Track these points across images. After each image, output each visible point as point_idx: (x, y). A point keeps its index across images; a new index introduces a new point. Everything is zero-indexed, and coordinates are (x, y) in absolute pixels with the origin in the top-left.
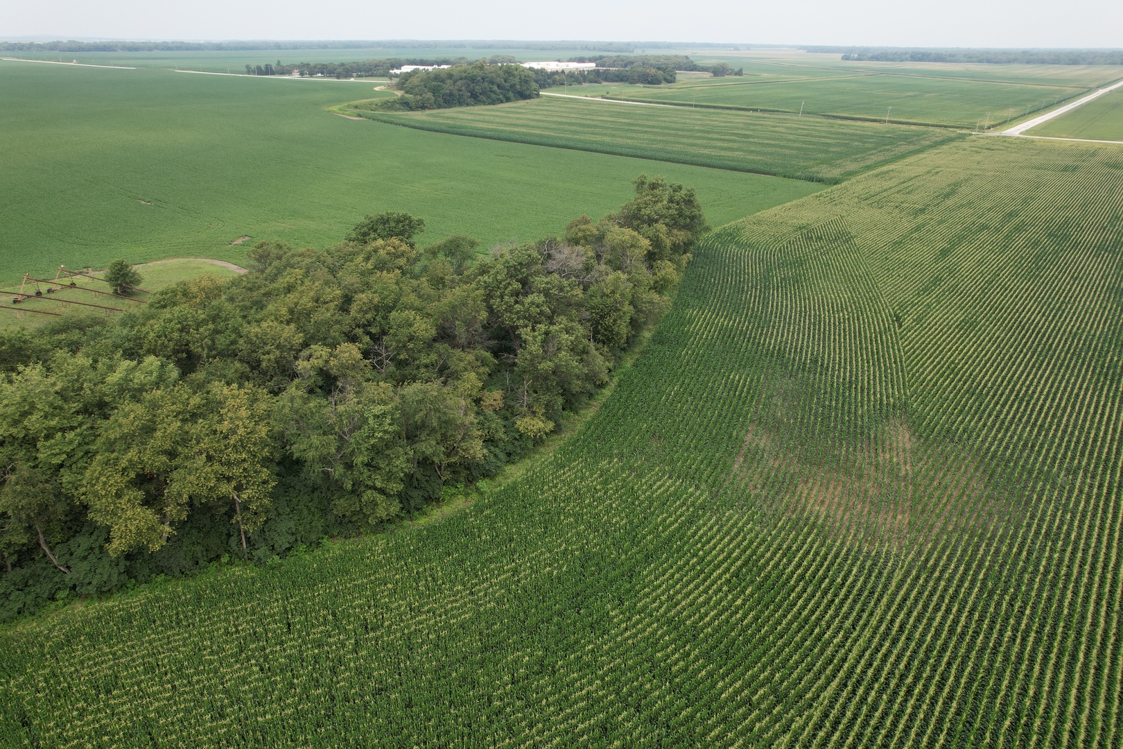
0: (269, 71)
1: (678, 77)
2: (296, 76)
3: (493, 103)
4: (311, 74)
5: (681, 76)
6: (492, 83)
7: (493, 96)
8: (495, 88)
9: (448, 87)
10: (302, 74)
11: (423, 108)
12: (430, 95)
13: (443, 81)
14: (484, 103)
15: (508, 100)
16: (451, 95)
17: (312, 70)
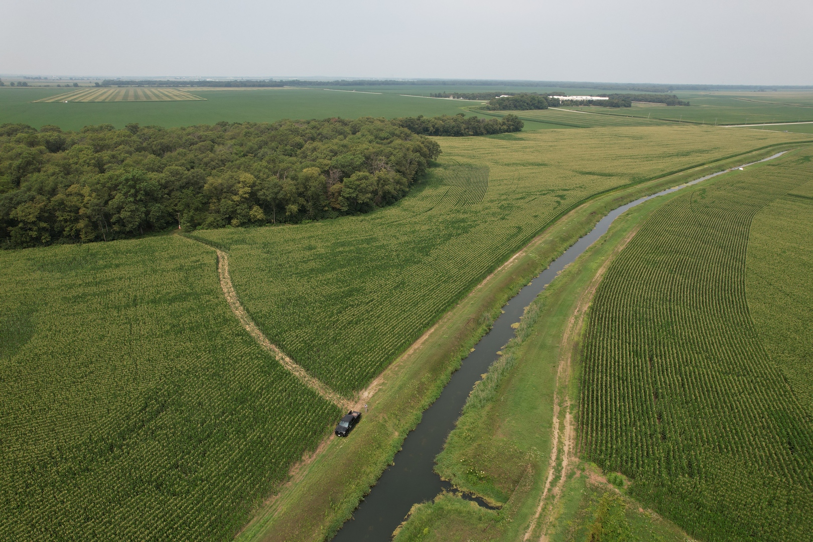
0: (440, 96)
1: (632, 105)
2: (451, 98)
3: (523, 110)
4: (458, 98)
5: (633, 104)
6: (525, 102)
7: (524, 107)
8: (526, 104)
9: (506, 103)
10: (454, 98)
11: (494, 110)
12: (498, 105)
13: (504, 101)
14: (519, 110)
15: (531, 109)
16: (506, 106)
17: (458, 96)
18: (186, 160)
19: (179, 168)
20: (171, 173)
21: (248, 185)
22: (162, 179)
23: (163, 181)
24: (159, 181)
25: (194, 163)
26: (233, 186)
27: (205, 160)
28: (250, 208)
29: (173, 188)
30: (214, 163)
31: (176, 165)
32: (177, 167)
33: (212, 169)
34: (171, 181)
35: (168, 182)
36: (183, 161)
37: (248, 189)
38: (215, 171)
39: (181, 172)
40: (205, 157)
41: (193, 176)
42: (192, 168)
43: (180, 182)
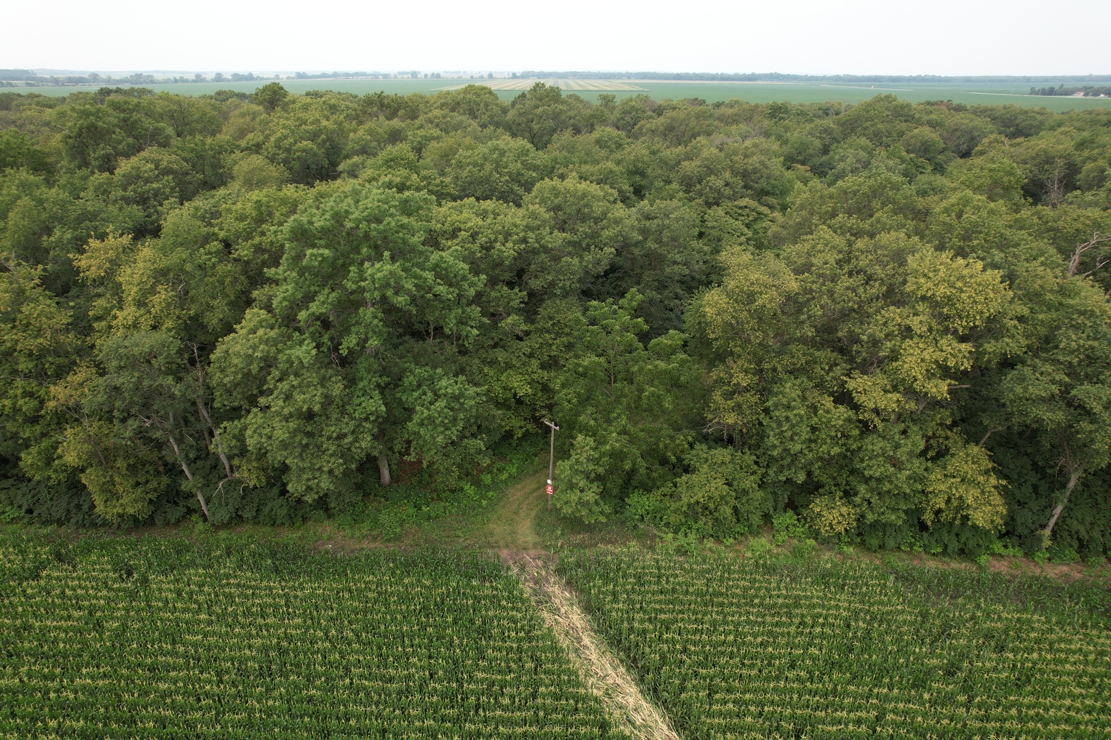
2: (1079, 96)
10: (1085, 95)
17: (1094, 92)
18: (618, 163)
19: (594, 189)
20: (556, 209)
21: (959, 325)
22: (507, 235)
23: (508, 250)
24: (487, 248)
25: (642, 174)
26: (860, 313)
27: (689, 167)
28: (936, 454)
29: (552, 284)
30: (720, 183)
31: (583, 178)
32: (583, 186)
33: (709, 205)
34: (546, 250)
35: (534, 252)
36: (610, 165)
37: (959, 354)
38: (720, 211)
39: (598, 208)
40: (689, 158)
41: (644, 232)
42: (639, 192)
43: (588, 257)
